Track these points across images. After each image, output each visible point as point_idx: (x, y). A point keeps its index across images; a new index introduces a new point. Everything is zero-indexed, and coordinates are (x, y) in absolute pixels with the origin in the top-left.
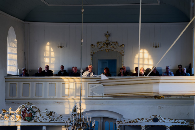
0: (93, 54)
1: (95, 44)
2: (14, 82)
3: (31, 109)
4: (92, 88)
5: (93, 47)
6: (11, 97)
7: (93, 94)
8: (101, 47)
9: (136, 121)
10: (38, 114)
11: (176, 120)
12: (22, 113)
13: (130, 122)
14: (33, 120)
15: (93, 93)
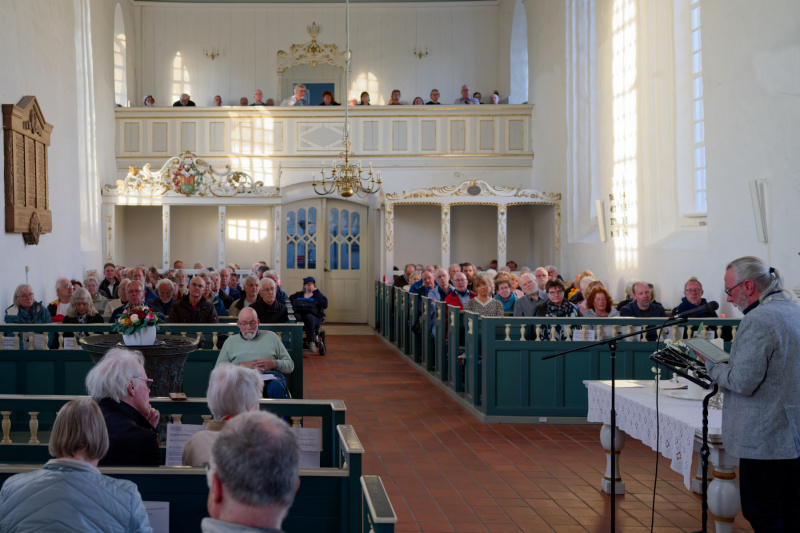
0: (283, 72)
1: (287, 49)
2: (134, 121)
3: (192, 166)
4: (304, 133)
5: (283, 55)
6: (128, 154)
7: (309, 146)
8: (301, 56)
9: (429, 193)
10: (207, 178)
11: (519, 190)
12: (173, 176)
13: (416, 196)
14: (197, 193)
15: (309, 143)
